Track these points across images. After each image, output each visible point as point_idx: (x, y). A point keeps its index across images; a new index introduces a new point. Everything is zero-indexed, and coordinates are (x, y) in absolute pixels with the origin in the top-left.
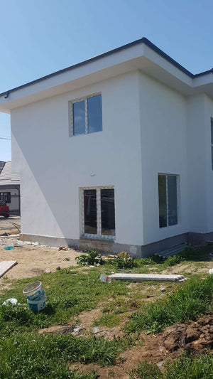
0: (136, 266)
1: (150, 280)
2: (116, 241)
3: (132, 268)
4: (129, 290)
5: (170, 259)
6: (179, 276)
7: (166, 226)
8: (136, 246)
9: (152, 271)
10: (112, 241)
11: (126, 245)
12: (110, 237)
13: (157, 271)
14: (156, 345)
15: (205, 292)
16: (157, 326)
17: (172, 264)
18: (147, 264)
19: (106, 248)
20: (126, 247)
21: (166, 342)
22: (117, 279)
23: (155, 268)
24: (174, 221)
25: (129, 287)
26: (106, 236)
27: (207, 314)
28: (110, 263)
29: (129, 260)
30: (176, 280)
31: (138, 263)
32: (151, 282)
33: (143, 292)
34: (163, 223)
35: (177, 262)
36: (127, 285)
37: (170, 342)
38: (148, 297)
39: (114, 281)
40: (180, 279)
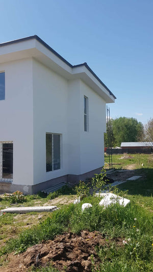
0: (25, 201)
1: (32, 211)
2: (13, 183)
3: (22, 203)
4: (15, 221)
5: (51, 194)
6: (53, 207)
7: (52, 170)
8: (28, 186)
9: (37, 204)
10: (10, 183)
11: (21, 186)
12: (9, 180)
13: (40, 204)
14: (18, 263)
15: (65, 218)
16: (23, 248)
17: (52, 198)
18: (35, 199)
19: (5, 188)
20: (20, 187)
21: (25, 259)
22: (7, 212)
23: (39, 202)
24: (58, 166)
25: (16, 218)
26: (6, 179)
27: (63, 234)
28: (6, 200)
29: (21, 197)
30: (51, 210)
31: (28, 199)
32: (32, 213)
33: (25, 221)
34: (49, 168)
35: (56, 196)
36: (14, 216)
37: (28, 259)
38: (28, 224)
39: (5, 214)
40: (53, 209)
